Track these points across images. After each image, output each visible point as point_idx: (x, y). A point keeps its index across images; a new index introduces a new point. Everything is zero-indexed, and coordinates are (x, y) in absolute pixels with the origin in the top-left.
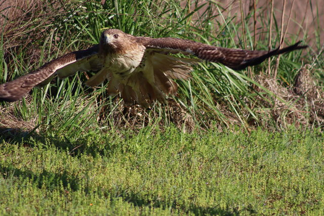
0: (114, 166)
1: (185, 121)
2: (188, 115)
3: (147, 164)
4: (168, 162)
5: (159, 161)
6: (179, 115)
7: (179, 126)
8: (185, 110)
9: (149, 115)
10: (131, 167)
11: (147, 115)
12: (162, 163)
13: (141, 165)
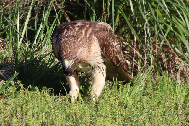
0: (104, 121)
1: (180, 69)
2: (183, 63)
3: (142, 119)
4: (165, 117)
5: (155, 116)
6: (172, 62)
7: (173, 75)
8: (179, 57)
9: (139, 63)
10: (123, 122)
11: (136, 62)
12: (158, 119)
13: (135, 121)
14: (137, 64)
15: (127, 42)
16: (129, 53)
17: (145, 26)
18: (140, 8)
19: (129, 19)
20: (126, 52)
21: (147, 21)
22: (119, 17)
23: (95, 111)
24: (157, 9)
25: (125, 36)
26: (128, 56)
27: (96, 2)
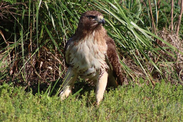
0: (26, 117)
3: (58, 115)
4: (77, 113)
5: (69, 112)
9: (60, 69)
10: (43, 117)
11: (58, 68)
12: (72, 114)
13: (52, 116)
14: (58, 70)
15: (50, 52)
16: (52, 61)
17: (64, 39)
18: (60, 24)
19: (51, 32)
20: (49, 60)
21: (66, 34)
22: (43, 31)
23: (19, 109)
24: (74, 24)
25: (48, 46)
26: (51, 64)
27: (24, 19)
